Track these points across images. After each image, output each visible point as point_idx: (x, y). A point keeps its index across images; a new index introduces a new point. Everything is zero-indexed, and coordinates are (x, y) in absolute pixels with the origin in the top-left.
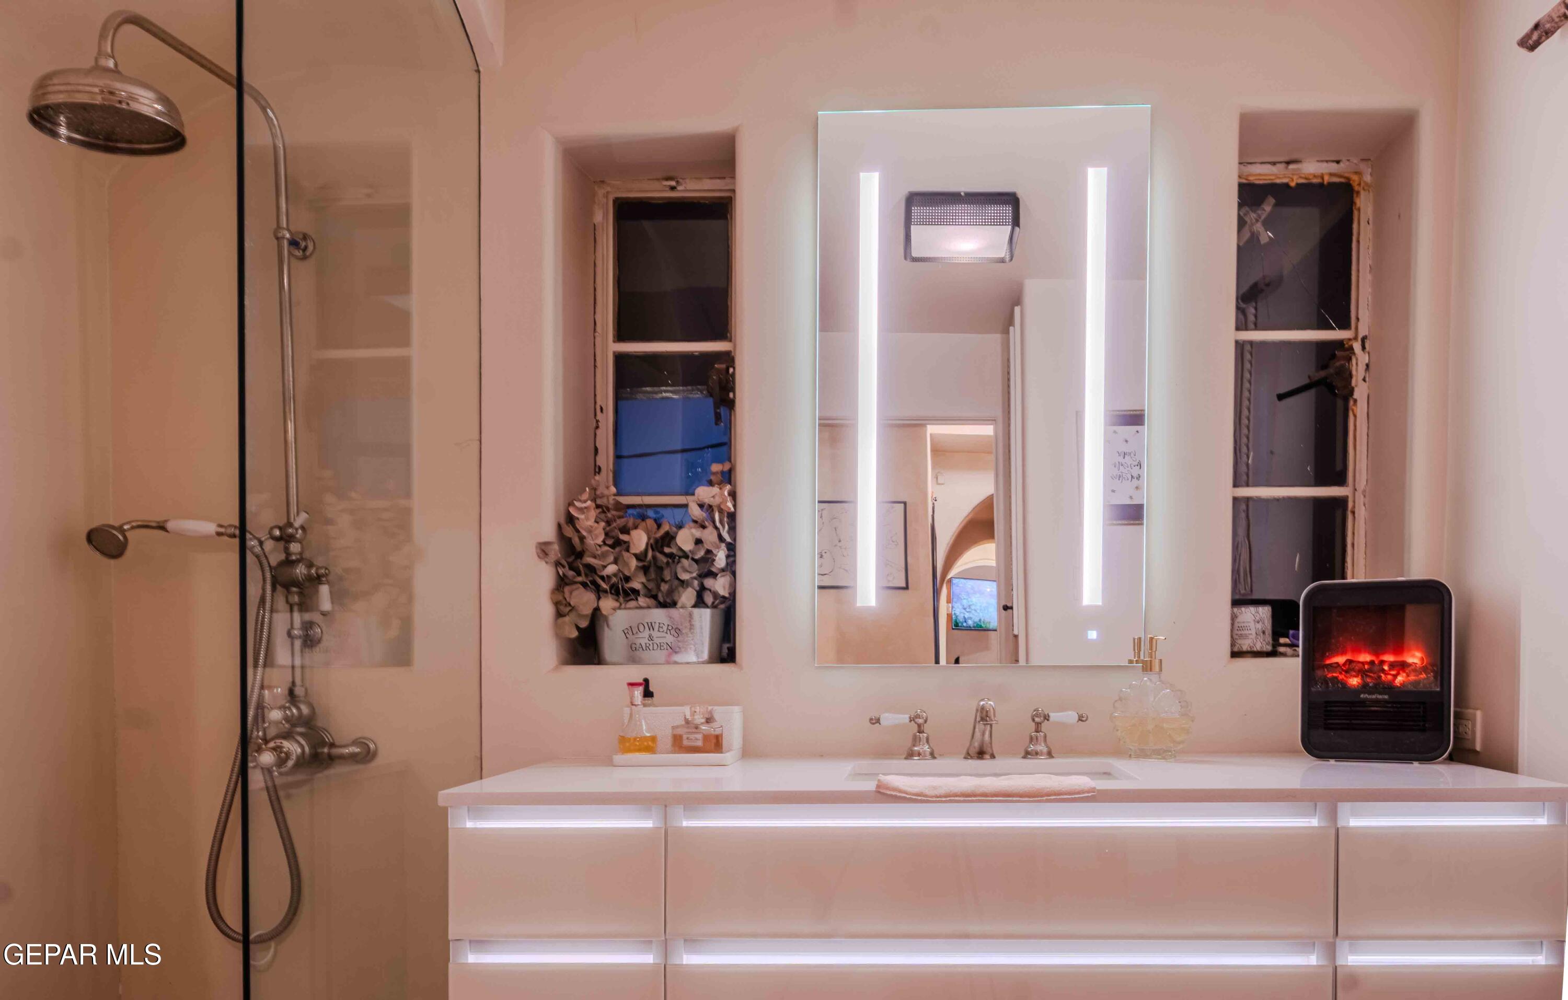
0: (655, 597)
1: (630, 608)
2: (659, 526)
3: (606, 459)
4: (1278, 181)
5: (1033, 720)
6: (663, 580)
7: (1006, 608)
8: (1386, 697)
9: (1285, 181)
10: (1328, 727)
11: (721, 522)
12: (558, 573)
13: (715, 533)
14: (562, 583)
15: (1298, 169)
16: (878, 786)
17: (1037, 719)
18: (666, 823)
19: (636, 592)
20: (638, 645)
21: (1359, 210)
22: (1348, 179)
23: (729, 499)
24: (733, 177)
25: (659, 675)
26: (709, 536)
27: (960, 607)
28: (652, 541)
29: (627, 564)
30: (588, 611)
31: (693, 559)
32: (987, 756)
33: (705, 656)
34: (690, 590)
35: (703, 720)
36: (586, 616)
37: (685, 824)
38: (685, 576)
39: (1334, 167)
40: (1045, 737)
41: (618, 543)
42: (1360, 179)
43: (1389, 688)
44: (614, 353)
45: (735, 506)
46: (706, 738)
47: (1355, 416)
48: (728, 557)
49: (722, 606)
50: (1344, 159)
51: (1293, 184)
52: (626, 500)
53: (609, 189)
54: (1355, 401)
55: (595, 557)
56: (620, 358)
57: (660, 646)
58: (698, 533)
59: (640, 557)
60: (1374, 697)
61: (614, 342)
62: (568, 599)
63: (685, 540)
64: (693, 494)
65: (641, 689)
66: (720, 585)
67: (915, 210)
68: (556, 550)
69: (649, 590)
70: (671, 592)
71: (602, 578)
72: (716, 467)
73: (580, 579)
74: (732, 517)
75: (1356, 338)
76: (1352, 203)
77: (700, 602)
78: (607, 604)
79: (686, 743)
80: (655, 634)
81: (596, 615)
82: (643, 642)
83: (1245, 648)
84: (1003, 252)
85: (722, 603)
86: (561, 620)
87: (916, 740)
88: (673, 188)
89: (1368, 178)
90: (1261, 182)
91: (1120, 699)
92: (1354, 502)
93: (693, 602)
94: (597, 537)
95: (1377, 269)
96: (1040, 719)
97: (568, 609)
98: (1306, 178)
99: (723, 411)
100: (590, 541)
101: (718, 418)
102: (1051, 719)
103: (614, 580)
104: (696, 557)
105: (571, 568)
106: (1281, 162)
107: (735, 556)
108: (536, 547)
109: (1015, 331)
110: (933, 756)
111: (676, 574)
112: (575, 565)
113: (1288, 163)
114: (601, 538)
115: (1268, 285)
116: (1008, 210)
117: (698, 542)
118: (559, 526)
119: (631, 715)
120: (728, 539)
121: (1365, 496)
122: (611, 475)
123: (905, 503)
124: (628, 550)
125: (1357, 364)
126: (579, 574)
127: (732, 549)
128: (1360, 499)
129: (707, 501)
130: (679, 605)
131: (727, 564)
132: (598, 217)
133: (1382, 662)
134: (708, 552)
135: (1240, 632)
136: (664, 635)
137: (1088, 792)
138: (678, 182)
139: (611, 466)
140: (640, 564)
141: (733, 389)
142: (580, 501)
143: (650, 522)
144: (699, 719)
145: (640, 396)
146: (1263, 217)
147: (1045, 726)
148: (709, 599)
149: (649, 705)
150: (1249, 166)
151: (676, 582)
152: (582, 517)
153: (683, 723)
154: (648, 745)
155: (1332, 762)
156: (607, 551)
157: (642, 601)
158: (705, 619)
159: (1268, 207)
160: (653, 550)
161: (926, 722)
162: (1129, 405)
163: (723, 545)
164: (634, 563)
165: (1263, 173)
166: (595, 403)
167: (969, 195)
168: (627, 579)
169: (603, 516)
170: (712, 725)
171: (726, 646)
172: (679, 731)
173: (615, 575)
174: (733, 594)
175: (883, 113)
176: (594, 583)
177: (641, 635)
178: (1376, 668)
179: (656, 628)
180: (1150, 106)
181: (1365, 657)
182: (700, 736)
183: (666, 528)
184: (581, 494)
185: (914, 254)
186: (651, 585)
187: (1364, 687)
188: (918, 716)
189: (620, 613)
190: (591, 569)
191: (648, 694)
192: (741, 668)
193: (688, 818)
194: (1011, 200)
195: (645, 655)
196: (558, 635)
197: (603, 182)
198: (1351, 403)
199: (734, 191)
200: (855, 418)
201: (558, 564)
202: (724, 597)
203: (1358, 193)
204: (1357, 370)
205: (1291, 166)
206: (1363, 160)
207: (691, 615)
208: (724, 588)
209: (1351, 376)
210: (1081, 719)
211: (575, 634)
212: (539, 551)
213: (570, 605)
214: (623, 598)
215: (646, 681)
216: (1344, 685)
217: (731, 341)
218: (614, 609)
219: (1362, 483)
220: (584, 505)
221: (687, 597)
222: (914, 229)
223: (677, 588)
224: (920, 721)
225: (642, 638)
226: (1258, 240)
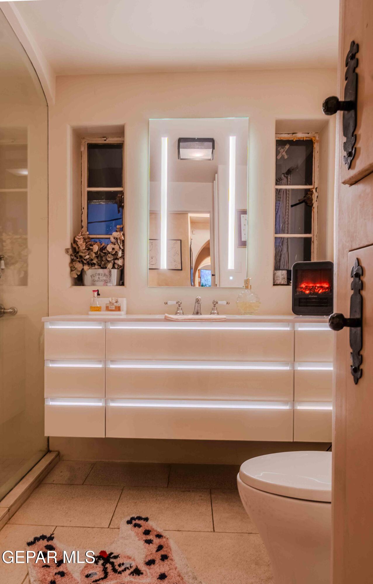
0: (100, 266)
1: (93, 269)
2: (101, 244)
3: (85, 223)
4: (290, 139)
5: (213, 303)
6: (103, 261)
7: (213, 275)
8: (316, 296)
9: (292, 139)
10: (299, 306)
11: (120, 243)
12: (71, 258)
13: (118, 246)
14: (72, 261)
15: (296, 136)
16: (165, 317)
17: (214, 303)
18: (105, 327)
19: (94, 264)
20: (95, 280)
21: (315, 148)
22: (312, 139)
23: (122, 236)
24: (124, 137)
25: (102, 289)
26: (116, 247)
27: (204, 280)
28: (99, 249)
29: (92, 255)
30: (80, 270)
31: (112, 254)
32: (199, 314)
33: (115, 284)
34: (111, 263)
35: (115, 302)
36: (80, 271)
37: (111, 328)
38: (109, 259)
39: (307, 135)
40: (217, 308)
41: (89, 249)
42: (315, 139)
43: (317, 294)
44: (87, 191)
45: (124, 238)
46: (116, 307)
47: (314, 212)
48: (122, 254)
49: (120, 269)
50: (310, 133)
51: (295, 140)
52: (91, 236)
53: (85, 140)
54: (314, 207)
55: (82, 253)
56: (89, 193)
57: (102, 281)
58: (113, 246)
59: (96, 253)
60: (313, 296)
61: (87, 187)
62: (74, 266)
63: (109, 248)
64: (112, 235)
65: (97, 292)
66: (120, 262)
67: (181, 144)
68: (71, 251)
69: (99, 264)
70: (105, 264)
71: (85, 259)
72: (118, 226)
73: (78, 260)
74: (123, 242)
75: (314, 188)
76: (313, 146)
77: (114, 267)
78: (86, 267)
79: (110, 308)
80: (100, 277)
81: (83, 271)
82: (97, 279)
83: (278, 283)
84: (210, 157)
85: (120, 268)
86: (72, 272)
87: (178, 309)
88: (105, 140)
89: (317, 138)
90: (285, 139)
91: (239, 297)
92: (314, 239)
93: (112, 267)
94: (83, 247)
95: (320, 167)
96: (215, 303)
97: (74, 269)
98: (298, 138)
99: (120, 209)
100: (81, 248)
101: (119, 211)
102: (218, 303)
103: (88, 260)
104: (113, 253)
105: (75, 256)
106: (291, 133)
107: (124, 253)
108: (65, 250)
109: (216, 182)
110: (183, 314)
111: (107, 259)
112: (76, 255)
113: (293, 134)
114: (85, 247)
115: (293, 170)
116: (211, 144)
117: (113, 249)
118: (72, 244)
119: (94, 300)
120: (122, 248)
121: (317, 237)
122: (86, 228)
123: (181, 240)
124: (92, 251)
125: (314, 196)
126: (77, 258)
127: (123, 251)
128: (315, 238)
129: (116, 236)
130: (107, 268)
131: (122, 256)
132: (82, 149)
133: (316, 286)
134: (116, 252)
135: (277, 278)
136: (103, 277)
137: (224, 319)
138: (107, 138)
139: (86, 226)
140: (96, 256)
141: (123, 202)
142: (78, 236)
143: (98, 243)
144: (114, 301)
145: (92, 203)
146: (286, 150)
147: (217, 305)
148: (116, 266)
149: (99, 298)
150: (281, 135)
151: (106, 261)
152: (79, 241)
153: (109, 303)
154: (98, 309)
155: (301, 316)
156: (86, 251)
157: (96, 267)
158: (115, 273)
159: (287, 147)
160: (100, 251)
161: (181, 303)
162: (242, 208)
163: (121, 250)
164: (94, 255)
165: (285, 136)
166: (81, 206)
167: (198, 139)
168: (92, 260)
169: (84, 241)
170: (117, 303)
171: (121, 282)
172: (108, 305)
173: (88, 259)
174: (124, 265)
175: (169, 120)
176: (82, 261)
177: (95, 277)
178: (313, 288)
179: (101, 275)
180: (248, 118)
181: (311, 285)
182: (114, 306)
183: (103, 245)
184: (79, 234)
185: (181, 157)
186: (99, 262)
187: (310, 294)
188: (178, 302)
189: (90, 270)
190: (81, 257)
191: (98, 294)
192: (126, 287)
193: (112, 326)
194: (212, 140)
195: (97, 283)
196: (71, 276)
197: (84, 138)
198: (313, 208)
199: (124, 141)
200: (160, 211)
201: (71, 255)
202: (121, 266)
203: (315, 143)
204: (314, 198)
205: (294, 135)
206: (316, 133)
207: (110, 272)
208: (121, 263)
209: (312, 200)
210: (227, 303)
211: (76, 276)
212: (66, 251)
213: (75, 267)
214: (91, 266)
215: (98, 291)
216: (304, 292)
217: (123, 187)
218: (88, 269)
219: (316, 233)
220: (80, 237)
221: (110, 265)
222: (181, 150)
223: (107, 263)
224: (180, 303)
225: (96, 278)
226: (284, 158)
